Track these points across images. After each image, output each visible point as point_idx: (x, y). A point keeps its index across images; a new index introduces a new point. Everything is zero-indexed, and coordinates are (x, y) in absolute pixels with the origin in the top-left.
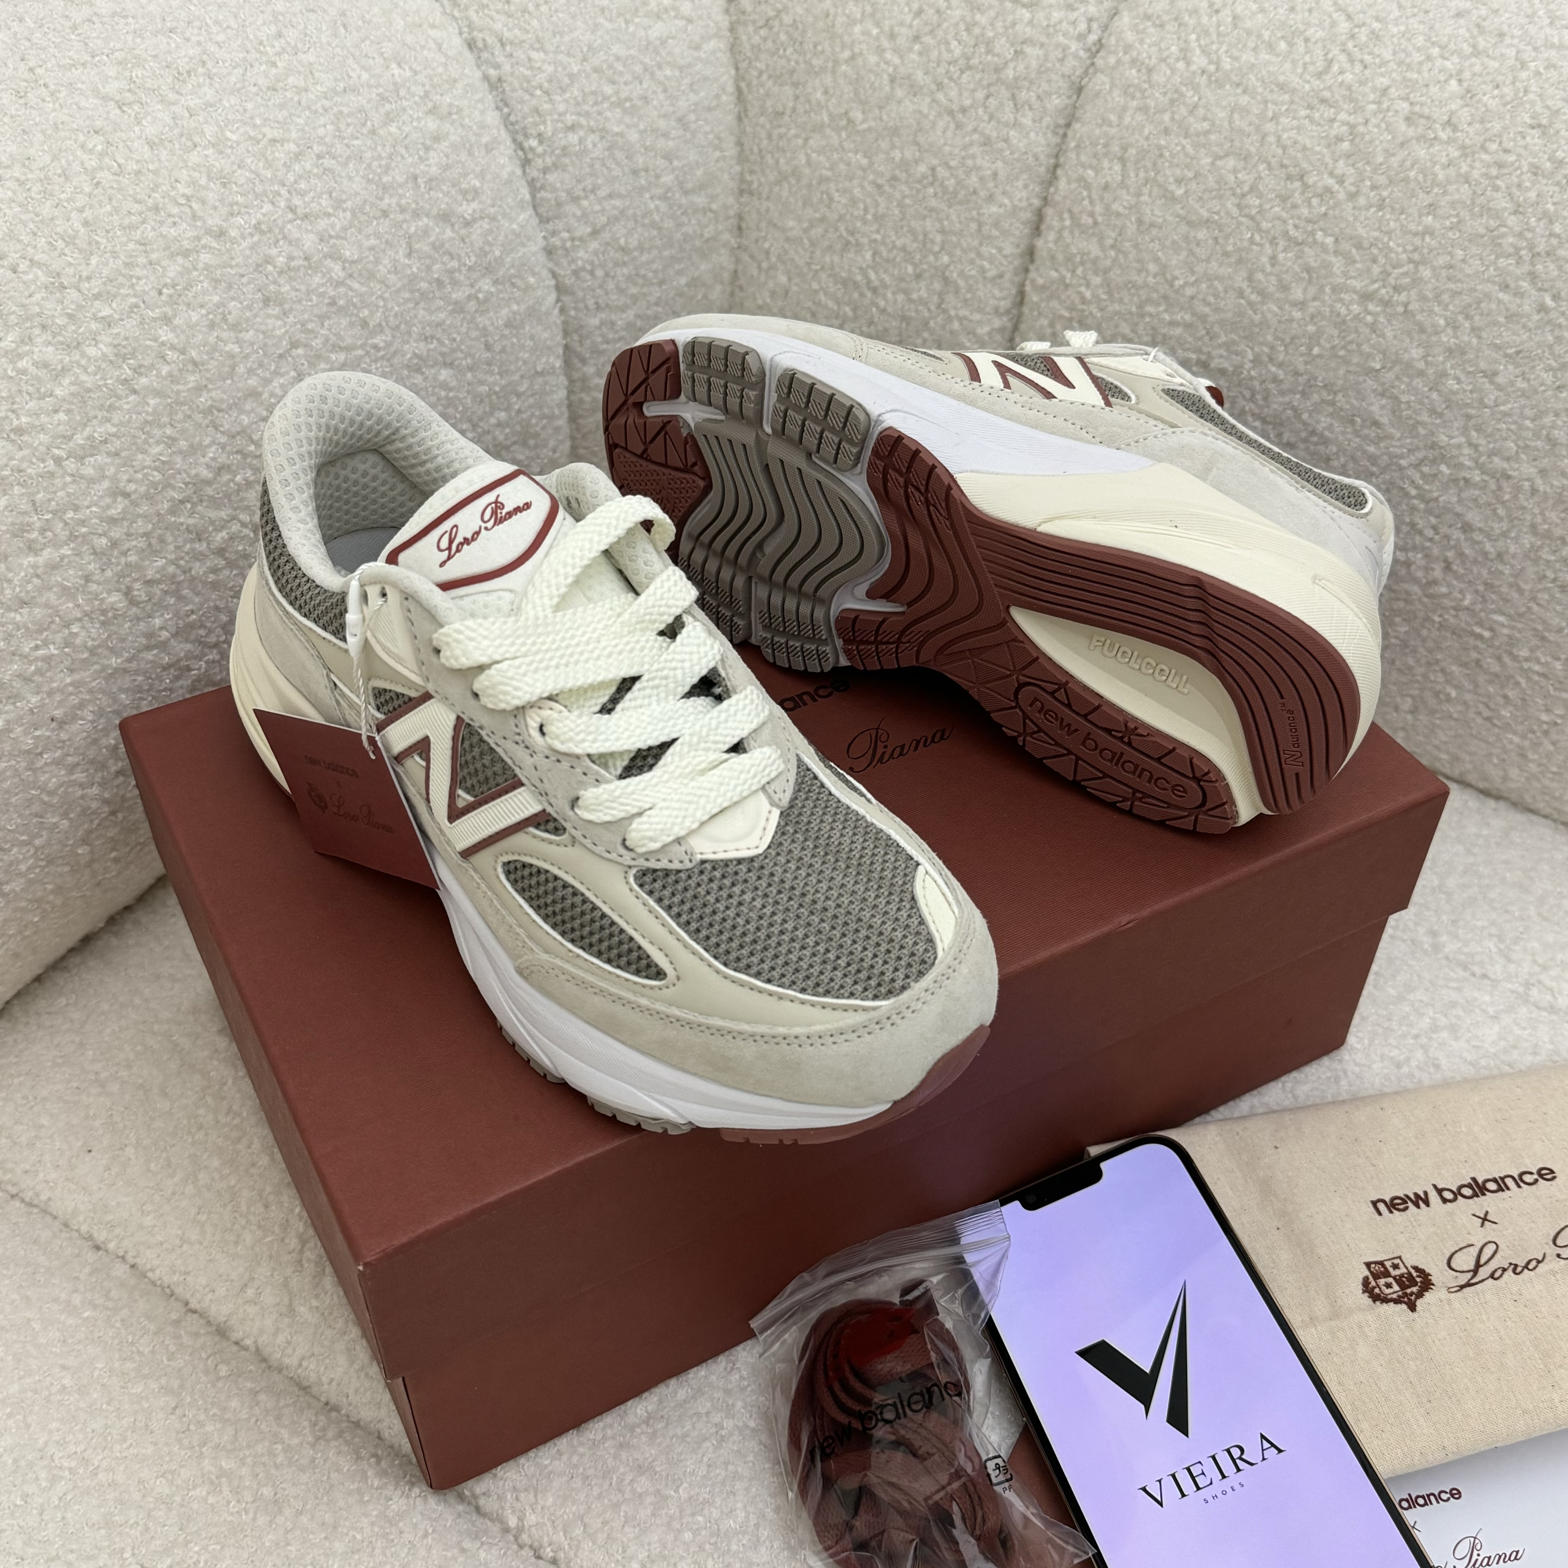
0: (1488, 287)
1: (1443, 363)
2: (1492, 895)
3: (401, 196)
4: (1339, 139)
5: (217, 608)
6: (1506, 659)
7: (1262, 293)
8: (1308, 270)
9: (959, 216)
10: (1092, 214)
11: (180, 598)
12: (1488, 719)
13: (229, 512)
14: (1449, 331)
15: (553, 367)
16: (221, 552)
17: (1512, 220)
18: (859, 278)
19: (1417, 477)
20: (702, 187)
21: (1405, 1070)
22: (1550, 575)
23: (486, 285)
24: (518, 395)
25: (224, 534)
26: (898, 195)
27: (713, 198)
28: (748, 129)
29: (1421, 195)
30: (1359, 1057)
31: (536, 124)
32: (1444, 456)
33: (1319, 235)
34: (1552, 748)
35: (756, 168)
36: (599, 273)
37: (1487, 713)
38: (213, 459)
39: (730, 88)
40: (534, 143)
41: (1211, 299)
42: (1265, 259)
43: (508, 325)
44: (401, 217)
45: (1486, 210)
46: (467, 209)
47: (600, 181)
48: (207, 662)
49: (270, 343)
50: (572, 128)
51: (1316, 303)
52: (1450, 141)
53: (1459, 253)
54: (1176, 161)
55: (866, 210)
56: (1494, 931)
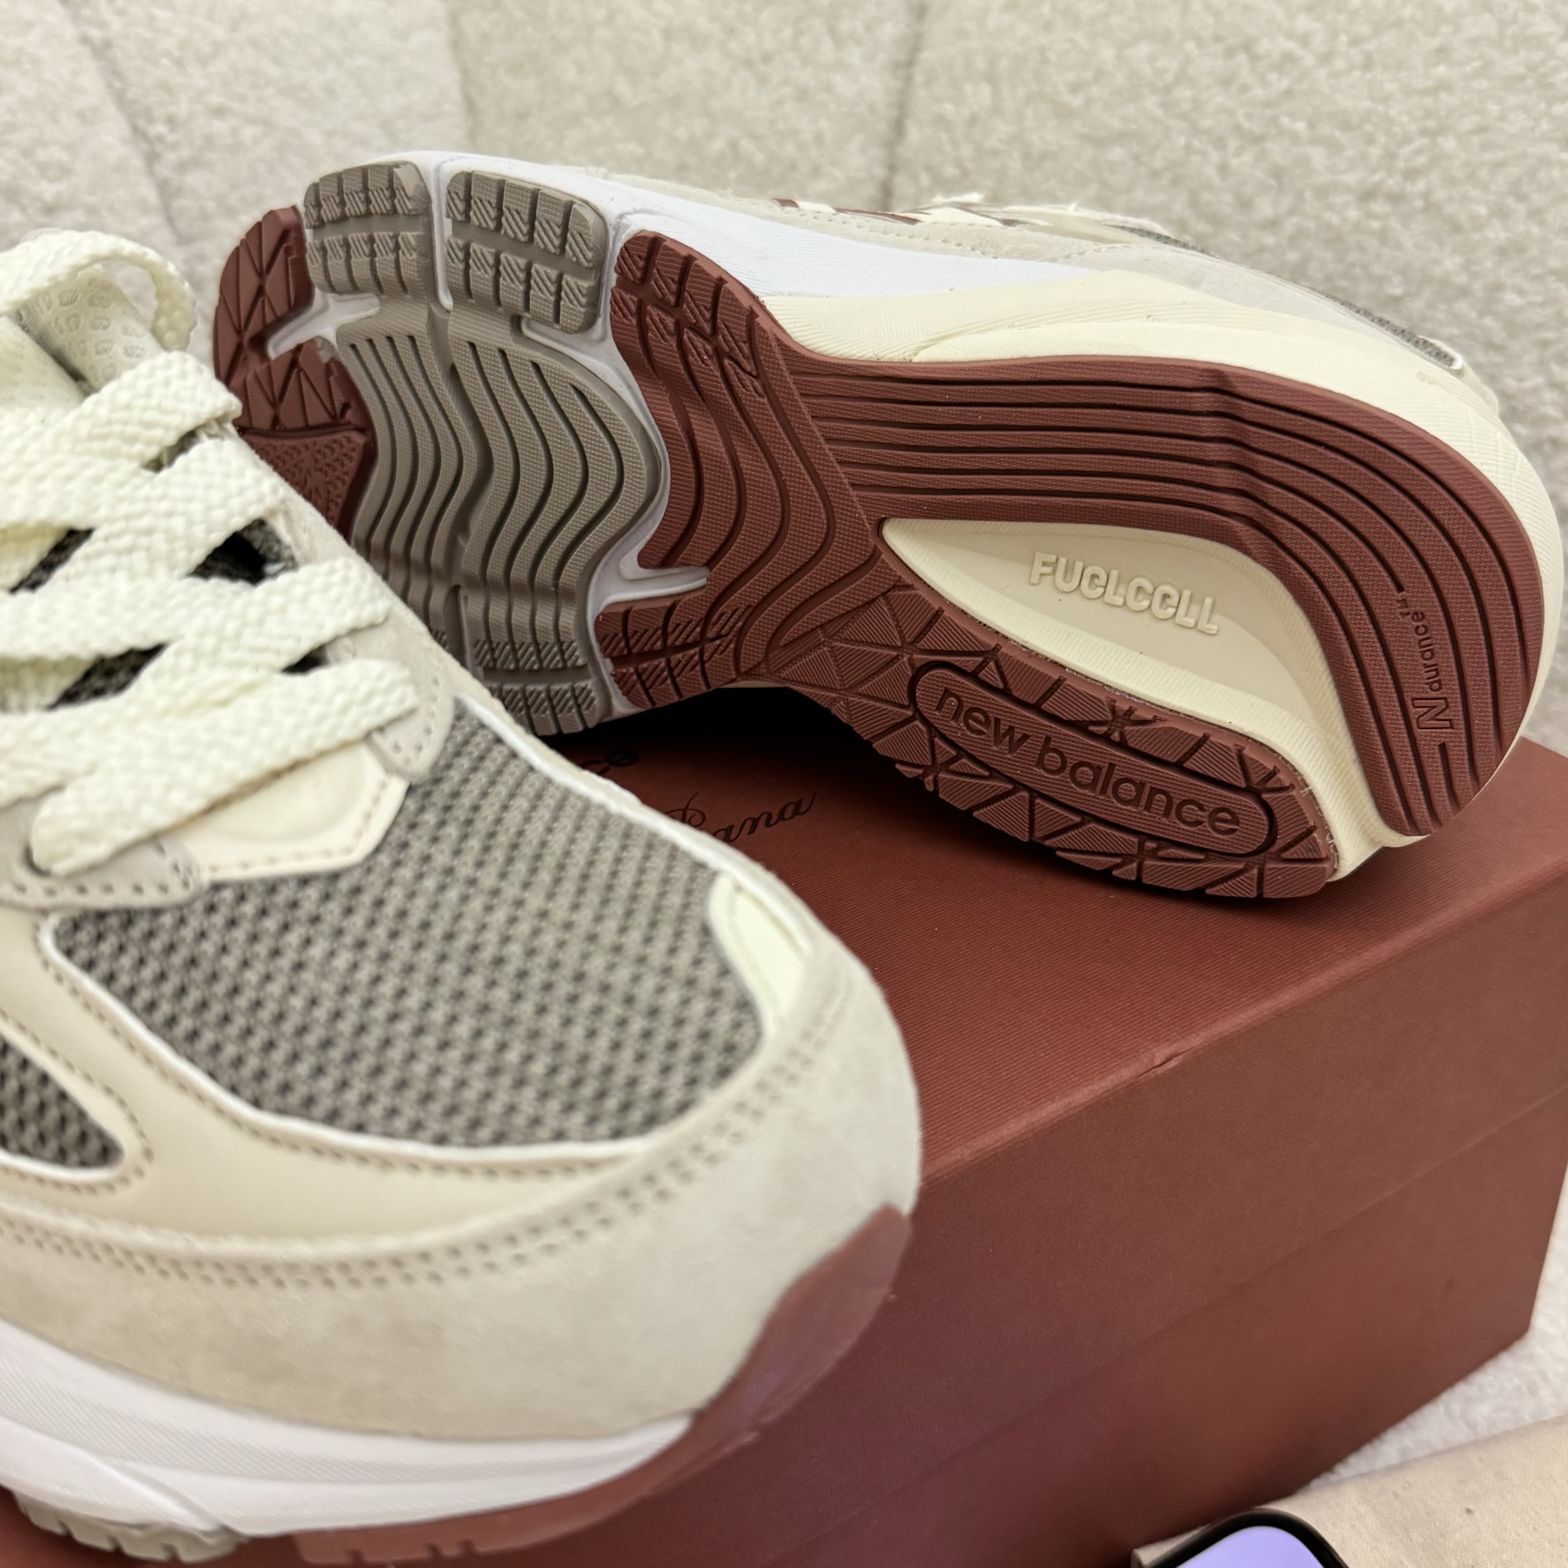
8: (1277, 173)
14: (1496, 222)
29: (1424, 39)
30: (1561, 1347)
31: (164, 104)
33: (1285, 121)
39: (455, 94)
40: (161, 129)
42: (1211, 172)
45: (1523, 41)
54: (1065, 62)
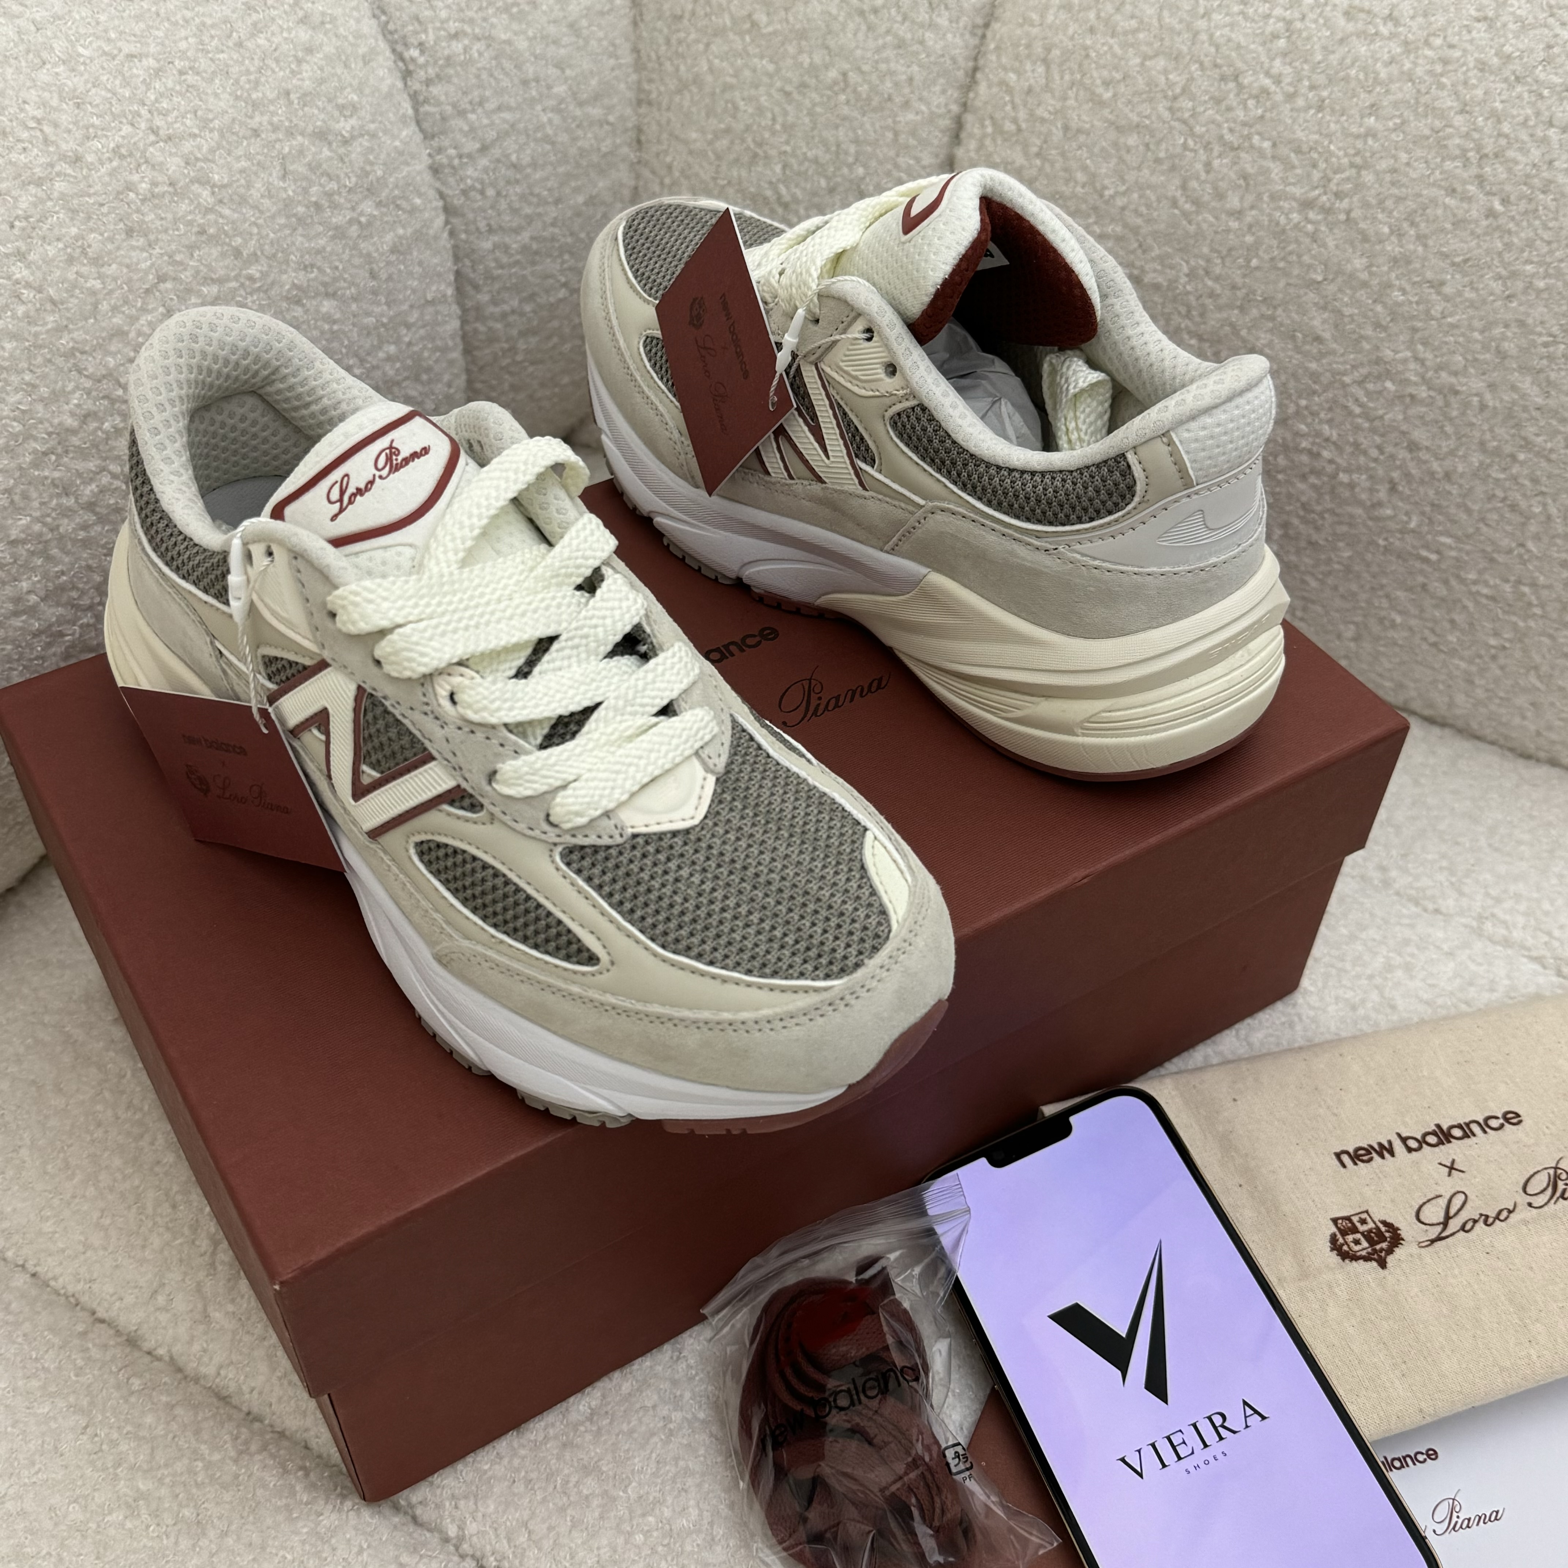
0: (1434, 192)
1: (1388, 273)
2: (1442, 826)
3: (273, 114)
4: (1275, 36)
5: (89, 568)
6: (1454, 582)
7: (1196, 202)
8: (1245, 177)
9: (873, 124)
10: (1015, 121)
11: (49, 558)
12: (1434, 645)
13: (98, 462)
14: (1394, 239)
15: (444, 296)
16: (90, 506)
17: (1459, 120)
18: (769, 193)
19: (1360, 394)
20: (596, 98)
21: (1361, 1012)
22: (1500, 493)
23: (368, 207)
24: (408, 326)
25: (93, 486)
26: (807, 102)
27: (610, 109)
28: (645, 34)
29: (1362, 96)
30: (1313, 1000)
31: (416, 33)
32: (1388, 372)
33: (1256, 139)
34: (1498, 672)
35: (654, 76)
36: (491, 192)
37: (1433, 639)
38: (78, 406)
40: (414, 53)
41: (1143, 209)
42: (1199, 166)
43: (394, 250)
44: (273, 137)
45: (1431, 110)
46: (345, 126)
47: (487, 93)
48: (81, 626)
49: (135, 277)
50: (456, 36)
51: (1254, 212)
52: (1393, 36)
53: (1404, 157)
54: (1102, 62)
55: (774, 119)
56: (1444, 863)
